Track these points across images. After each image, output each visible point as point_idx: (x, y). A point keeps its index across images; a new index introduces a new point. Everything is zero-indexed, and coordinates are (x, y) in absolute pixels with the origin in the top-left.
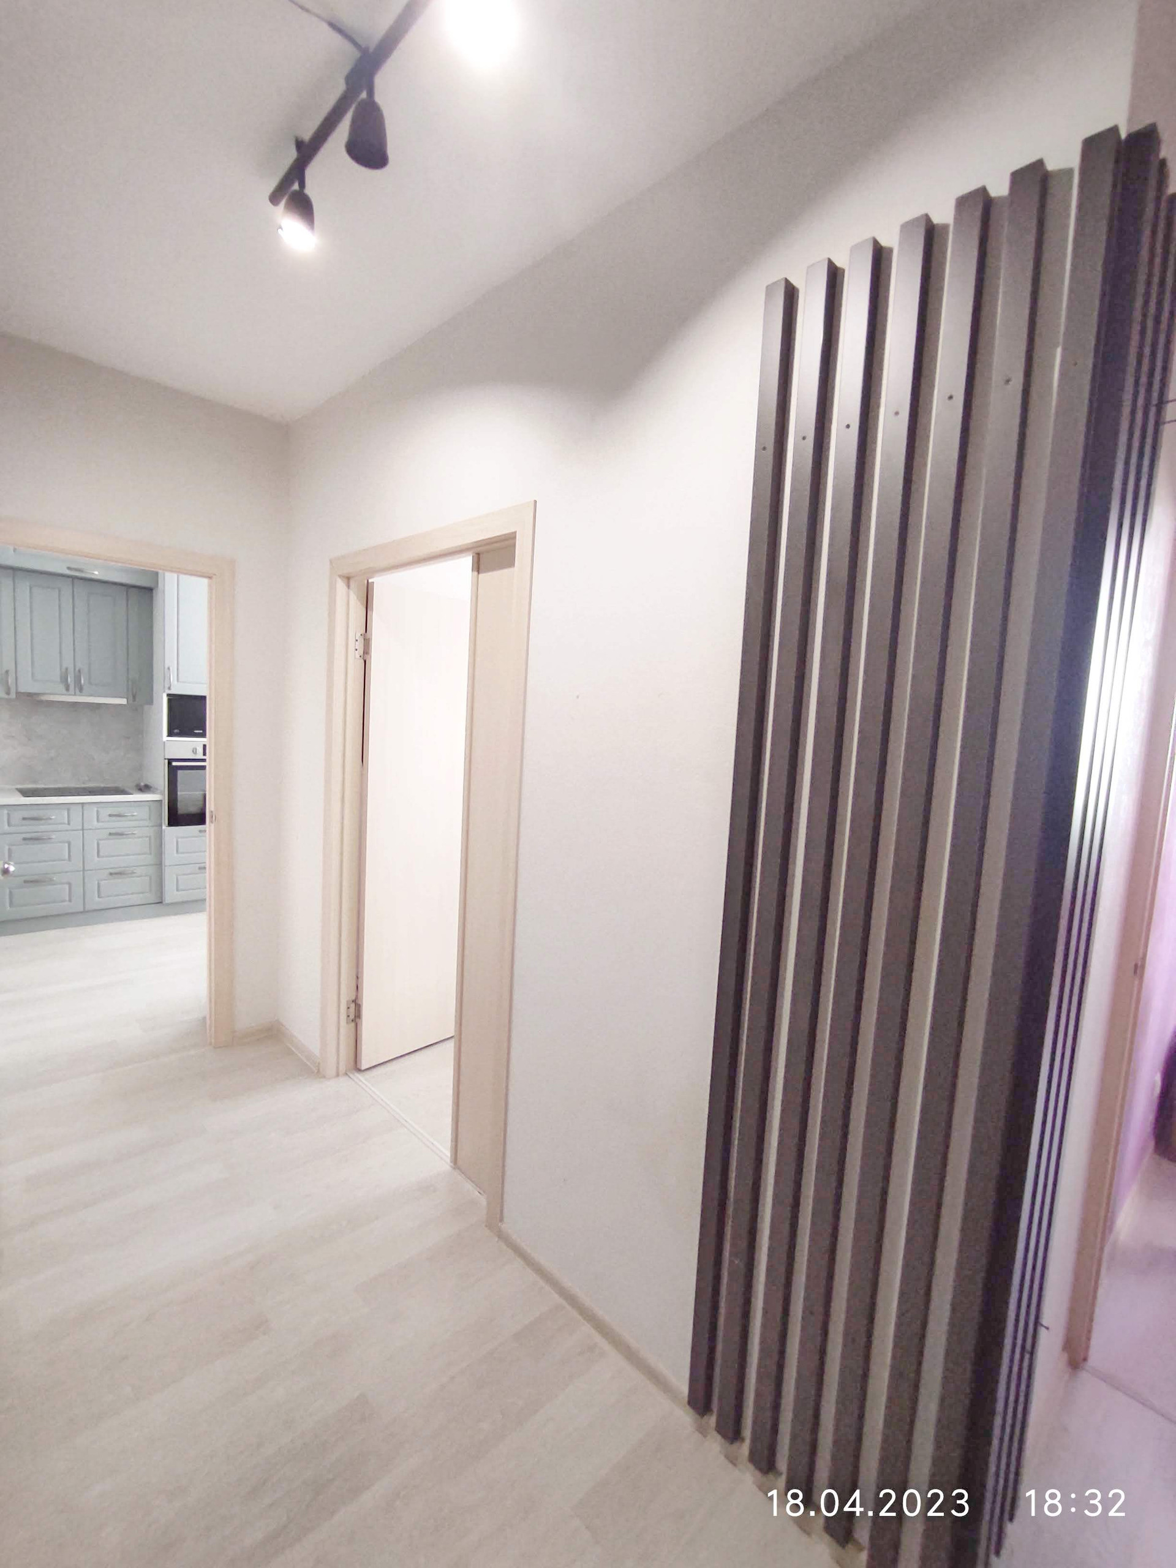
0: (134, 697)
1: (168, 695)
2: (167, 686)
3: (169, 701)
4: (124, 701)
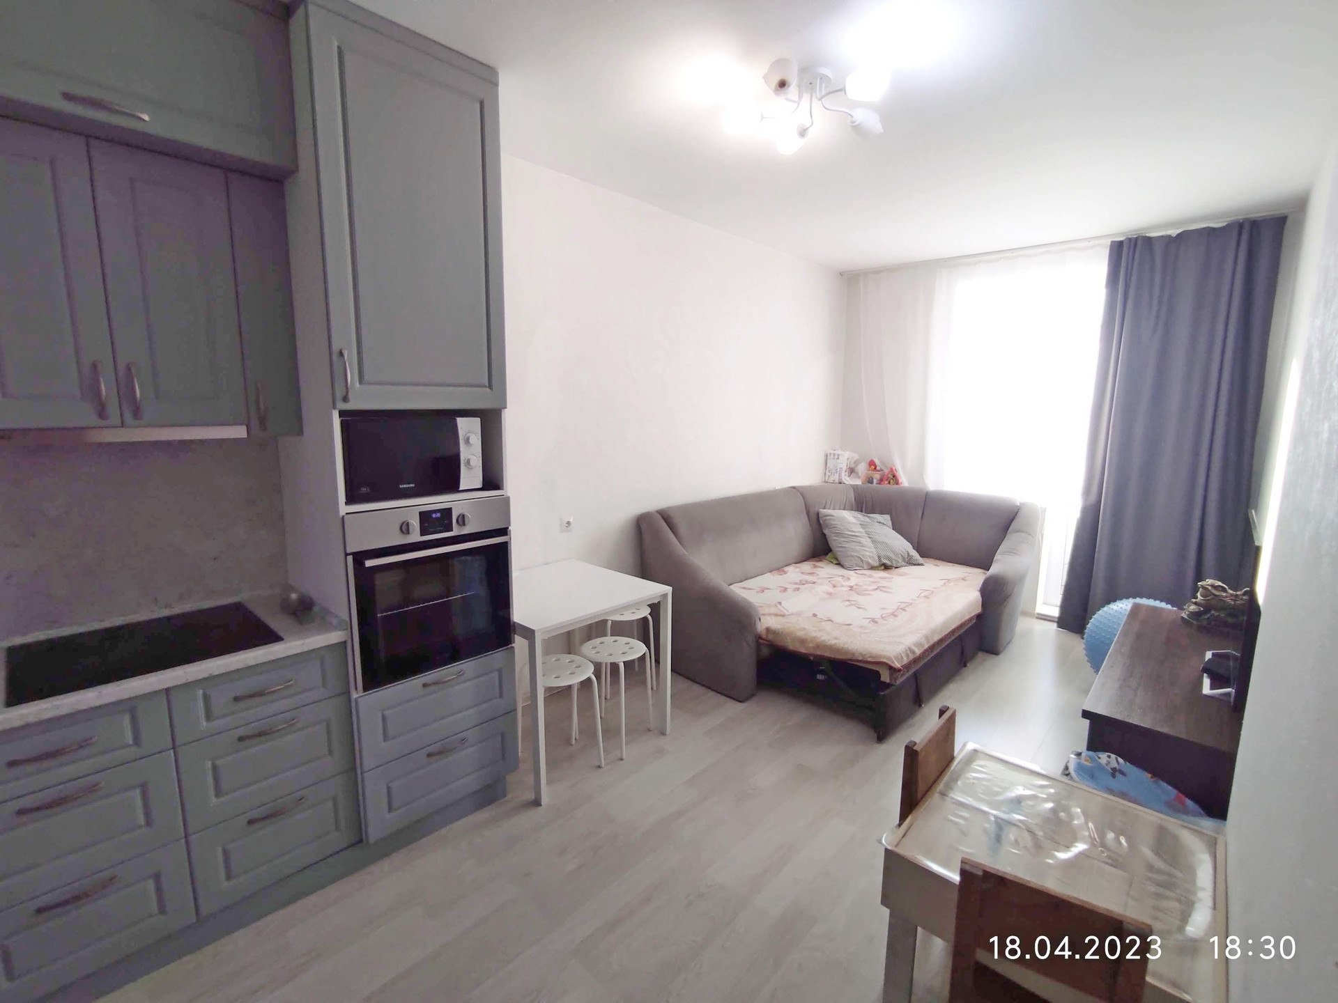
0: (263, 421)
1: (342, 413)
2: (339, 393)
3: (345, 427)
4: (240, 432)
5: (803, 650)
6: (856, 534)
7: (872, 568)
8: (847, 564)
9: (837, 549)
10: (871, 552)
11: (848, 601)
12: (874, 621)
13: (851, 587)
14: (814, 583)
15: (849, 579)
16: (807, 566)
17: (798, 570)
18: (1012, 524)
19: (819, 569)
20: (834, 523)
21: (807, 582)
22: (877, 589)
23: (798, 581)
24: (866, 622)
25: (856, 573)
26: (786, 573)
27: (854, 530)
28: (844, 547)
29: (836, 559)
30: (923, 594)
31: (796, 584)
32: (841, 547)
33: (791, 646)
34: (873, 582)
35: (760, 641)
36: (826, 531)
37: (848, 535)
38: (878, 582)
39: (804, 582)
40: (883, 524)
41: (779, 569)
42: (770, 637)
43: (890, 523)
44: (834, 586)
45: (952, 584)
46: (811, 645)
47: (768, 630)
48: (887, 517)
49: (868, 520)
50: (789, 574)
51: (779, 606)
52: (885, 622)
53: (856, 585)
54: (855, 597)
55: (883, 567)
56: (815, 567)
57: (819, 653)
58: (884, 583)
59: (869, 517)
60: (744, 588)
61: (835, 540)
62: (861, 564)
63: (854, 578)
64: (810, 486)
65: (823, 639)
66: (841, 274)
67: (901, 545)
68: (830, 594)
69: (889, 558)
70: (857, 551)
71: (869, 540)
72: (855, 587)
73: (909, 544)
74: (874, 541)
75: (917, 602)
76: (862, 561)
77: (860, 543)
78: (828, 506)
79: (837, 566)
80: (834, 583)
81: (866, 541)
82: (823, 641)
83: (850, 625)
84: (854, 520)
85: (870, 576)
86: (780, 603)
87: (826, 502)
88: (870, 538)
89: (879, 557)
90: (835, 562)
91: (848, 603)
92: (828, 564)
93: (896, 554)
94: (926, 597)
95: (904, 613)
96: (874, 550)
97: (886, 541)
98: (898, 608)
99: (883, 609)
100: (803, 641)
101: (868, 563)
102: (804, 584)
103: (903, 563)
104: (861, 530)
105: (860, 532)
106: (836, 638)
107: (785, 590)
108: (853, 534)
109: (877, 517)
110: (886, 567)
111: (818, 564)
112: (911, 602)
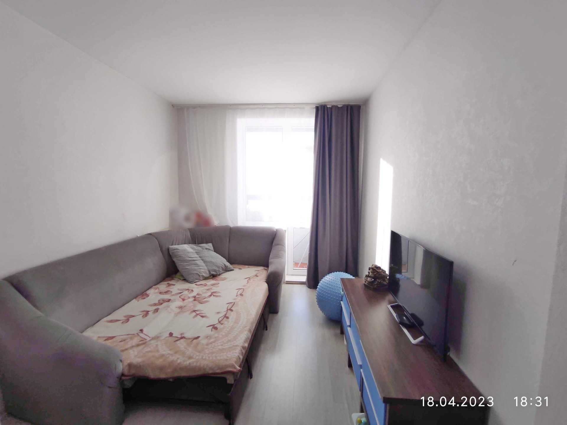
5: (162, 376)
6: (194, 259)
7: (206, 279)
8: (190, 280)
9: (183, 271)
10: (204, 269)
11: (194, 311)
12: (214, 328)
13: (195, 297)
14: (169, 300)
15: (192, 291)
16: (163, 286)
17: (157, 291)
18: (274, 242)
19: (172, 287)
20: (179, 254)
21: (164, 301)
22: (211, 295)
23: (157, 302)
24: (209, 331)
25: (196, 285)
26: (148, 296)
27: (192, 256)
28: (187, 269)
29: (182, 276)
30: (239, 293)
31: (155, 305)
32: (184, 269)
33: (152, 375)
34: (208, 290)
35: (123, 378)
36: (175, 259)
37: (189, 260)
38: (211, 289)
39: (161, 302)
40: (209, 249)
41: (143, 294)
42: (133, 371)
43: (212, 248)
44: (183, 300)
45: (252, 280)
46: (169, 370)
47: (130, 366)
48: (210, 245)
49: (200, 248)
50: (150, 296)
51: (141, 335)
52: (222, 326)
53: (198, 294)
54: (199, 307)
55: (212, 277)
56: (169, 285)
57: (176, 375)
58: (215, 289)
59: (199, 246)
60: (111, 321)
61: (181, 265)
62: (198, 277)
63: (196, 289)
64: (161, 232)
65: (179, 361)
66: (173, 106)
67: (221, 261)
68: (181, 307)
69: (215, 271)
70: (195, 270)
71: (202, 261)
72: (197, 296)
73: (225, 259)
74: (205, 262)
75: (238, 300)
76: (199, 276)
77: (197, 264)
78: (174, 242)
79: (183, 282)
80: (182, 297)
81: (200, 262)
82: (179, 364)
83: (198, 337)
84: (191, 250)
85: (206, 285)
86: (141, 331)
87: (173, 242)
88: (202, 260)
89: (209, 271)
90: (182, 279)
91: (194, 314)
92: (178, 281)
93: (218, 267)
94: (241, 295)
95: (232, 313)
96: (206, 268)
97: (213, 260)
98: (227, 310)
99: (218, 313)
100: (161, 369)
101: (203, 276)
102: (162, 304)
103: (223, 272)
104: (197, 256)
105: (196, 257)
106: (190, 358)
107: (146, 313)
108: (192, 259)
109: (204, 245)
110: (213, 276)
111: (171, 282)
112: (234, 301)
